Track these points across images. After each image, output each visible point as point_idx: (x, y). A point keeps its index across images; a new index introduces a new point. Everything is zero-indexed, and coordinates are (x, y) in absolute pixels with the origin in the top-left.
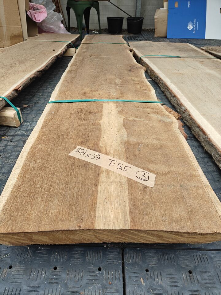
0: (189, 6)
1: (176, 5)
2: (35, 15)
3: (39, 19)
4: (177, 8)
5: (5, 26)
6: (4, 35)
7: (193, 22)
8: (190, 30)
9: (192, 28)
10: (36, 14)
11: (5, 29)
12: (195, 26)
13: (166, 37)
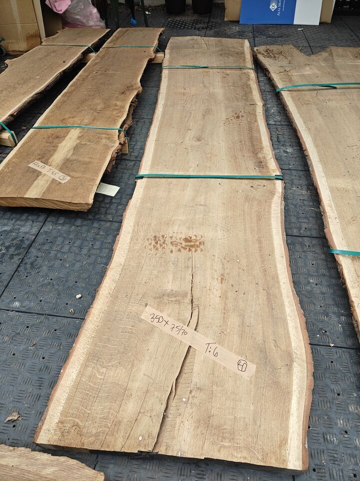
2: (55, 4)
3: (60, 9)
5: (20, 23)
8: (273, 10)
9: (276, 7)
12: (280, 4)
13: (238, 22)
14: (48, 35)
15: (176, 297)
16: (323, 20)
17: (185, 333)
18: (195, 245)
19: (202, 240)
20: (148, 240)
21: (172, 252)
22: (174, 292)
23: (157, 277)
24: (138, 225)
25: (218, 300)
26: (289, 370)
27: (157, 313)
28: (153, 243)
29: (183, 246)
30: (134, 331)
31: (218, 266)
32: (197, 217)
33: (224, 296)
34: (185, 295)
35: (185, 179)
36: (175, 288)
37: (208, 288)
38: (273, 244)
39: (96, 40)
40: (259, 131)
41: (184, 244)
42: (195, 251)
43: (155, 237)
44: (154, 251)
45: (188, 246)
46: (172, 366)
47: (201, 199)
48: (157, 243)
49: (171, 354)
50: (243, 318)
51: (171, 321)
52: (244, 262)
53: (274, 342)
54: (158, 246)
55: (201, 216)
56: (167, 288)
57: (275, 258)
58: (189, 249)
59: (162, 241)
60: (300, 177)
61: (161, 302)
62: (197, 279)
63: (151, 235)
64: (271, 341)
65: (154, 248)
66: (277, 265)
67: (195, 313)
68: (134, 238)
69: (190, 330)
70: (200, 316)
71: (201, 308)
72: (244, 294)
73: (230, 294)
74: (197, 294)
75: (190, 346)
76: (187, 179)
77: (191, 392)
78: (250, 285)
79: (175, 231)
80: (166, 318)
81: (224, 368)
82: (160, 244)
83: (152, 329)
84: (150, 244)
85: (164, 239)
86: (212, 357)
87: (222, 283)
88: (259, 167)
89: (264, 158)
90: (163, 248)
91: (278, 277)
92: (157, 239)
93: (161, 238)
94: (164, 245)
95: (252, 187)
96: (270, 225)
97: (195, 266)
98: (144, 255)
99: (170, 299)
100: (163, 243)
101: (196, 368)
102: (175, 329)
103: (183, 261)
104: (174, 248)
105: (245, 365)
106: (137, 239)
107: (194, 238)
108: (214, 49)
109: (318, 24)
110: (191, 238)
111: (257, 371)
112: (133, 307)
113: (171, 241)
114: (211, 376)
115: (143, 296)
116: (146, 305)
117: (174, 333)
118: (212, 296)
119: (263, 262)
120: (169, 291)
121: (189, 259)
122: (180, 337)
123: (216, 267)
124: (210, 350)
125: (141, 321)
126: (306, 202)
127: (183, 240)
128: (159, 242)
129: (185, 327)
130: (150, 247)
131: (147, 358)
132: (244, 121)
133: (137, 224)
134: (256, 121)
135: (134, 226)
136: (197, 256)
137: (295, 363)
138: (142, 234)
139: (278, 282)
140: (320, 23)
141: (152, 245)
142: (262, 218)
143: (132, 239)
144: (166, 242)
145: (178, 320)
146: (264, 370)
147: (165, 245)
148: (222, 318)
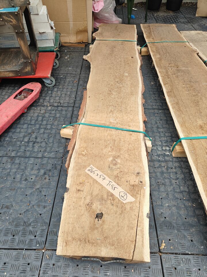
3: (97, 9)
5: (72, 21)
6: (71, 30)
10: (95, 4)
11: (71, 23)
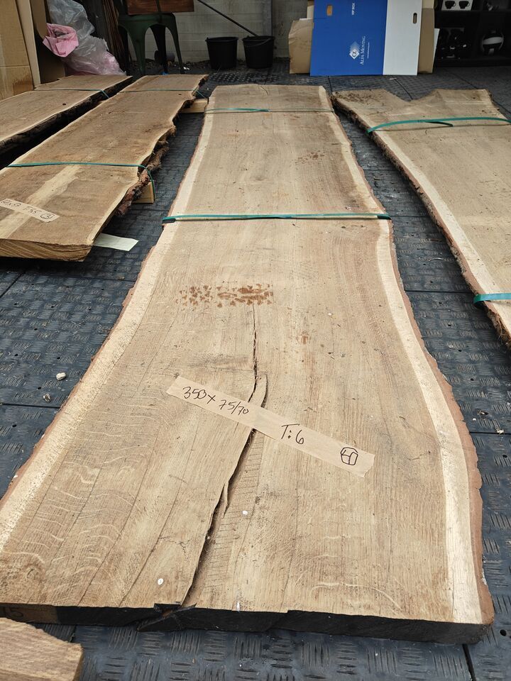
0: (353, 11)
1: (329, 12)
2: (56, 44)
3: (62, 51)
4: (329, 17)
5: (5, 65)
6: (4, 81)
7: (360, 44)
8: (354, 58)
9: (358, 54)
10: (58, 42)
11: (4, 70)
12: (363, 50)
13: (308, 74)
14: (43, 81)
15: (227, 363)
16: (422, 70)
17: (244, 411)
18: (257, 296)
19: (269, 290)
20: (181, 292)
21: (220, 305)
22: (224, 357)
23: (195, 338)
24: (165, 275)
25: (299, 365)
26: (434, 460)
27: (196, 386)
28: (190, 295)
29: (239, 297)
30: (154, 412)
31: (298, 323)
32: (260, 262)
33: (309, 360)
34: (244, 360)
35: (240, 221)
36: (226, 352)
37: (282, 349)
38: (384, 293)
39: (112, 85)
40: (347, 170)
41: (240, 295)
42: (259, 304)
43: (193, 288)
44: (190, 306)
45: (246, 297)
46: (223, 460)
47: (267, 242)
48: (195, 296)
49: (220, 442)
50: (345, 387)
51: (220, 396)
52: (339, 316)
53: (402, 420)
54: (198, 299)
55: (267, 261)
56: (213, 353)
57: (389, 310)
58: (249, 301)
59: (204, 293)
60: (413, 223)
61: (202, 370)
62: (262, 340)
63: (186, 285)
64: (397, 419)
65: (191, 302)
66: (394, 318)
67: (262, 384)
68: (158, 291)
69: (254, 407)
70: (269, 387)
71: (271, 377)
72: (343, 356)
73: (318, 357)
74: (263, 357)
75: (254, 430)
76: (243, 221)
77: (257, 500)
78: (353, 345)
79: (226, 280)
80: (210, 392)
81: (317, 461)
82: (201, 297)
83: (186, 409)
84: (185, 298)
85: (208, 290)
86: (295, 445)
87: (304, 342)
88: (352, 206)
89: (359, 196)
90: (206, 301)
91: (397, 333)
92: (196, 291)
93: (202, 290)
94: (206, 298)
95: (343, 227)
96: (376, 270)
97: (259, 322)
98: (175, 311)
99: (218, 367)
100: (206, 295)
101: (266, 464)
102: (227, 407)
103: (239, 317)
104: (223, 301)
105: (354, 456)
106: (163, 292)
107: (255, 287)
108: (278, 95)
109: (416, 74)
110: (251, 288)
111: (378, 463)
112: (153, 379)
113: (220, 292)
114: (295, 473)
115: (172, 364)
116: (176, 376)
117: (226, 412)
118: (289, 361)
119: (370, 314)
120: (216, 355)
121: (248, 314)
122: (236, 417)
123: (293, 323)
124: (290, 434)
125: (166, 397)
126: (427, 252)
127: (239, 290)
128: (199, 295)
129: (244, 403)
130: (184, 301)
131: (177, 450)
132: (325, 161)
133: (164, 273)
134: (342, 159)
135: (159, 276)
136: (262, 310)
137: (442, 450)
138: (172, 285)
139: (398, 339)
140: (418, 73)
141: (188, 299)
142: (363, 263)
143: (154, 292)
144: (211, 294)
145: (233, 394)
146: (388, 462)
147: (210, 298)
148: (308, 389)
